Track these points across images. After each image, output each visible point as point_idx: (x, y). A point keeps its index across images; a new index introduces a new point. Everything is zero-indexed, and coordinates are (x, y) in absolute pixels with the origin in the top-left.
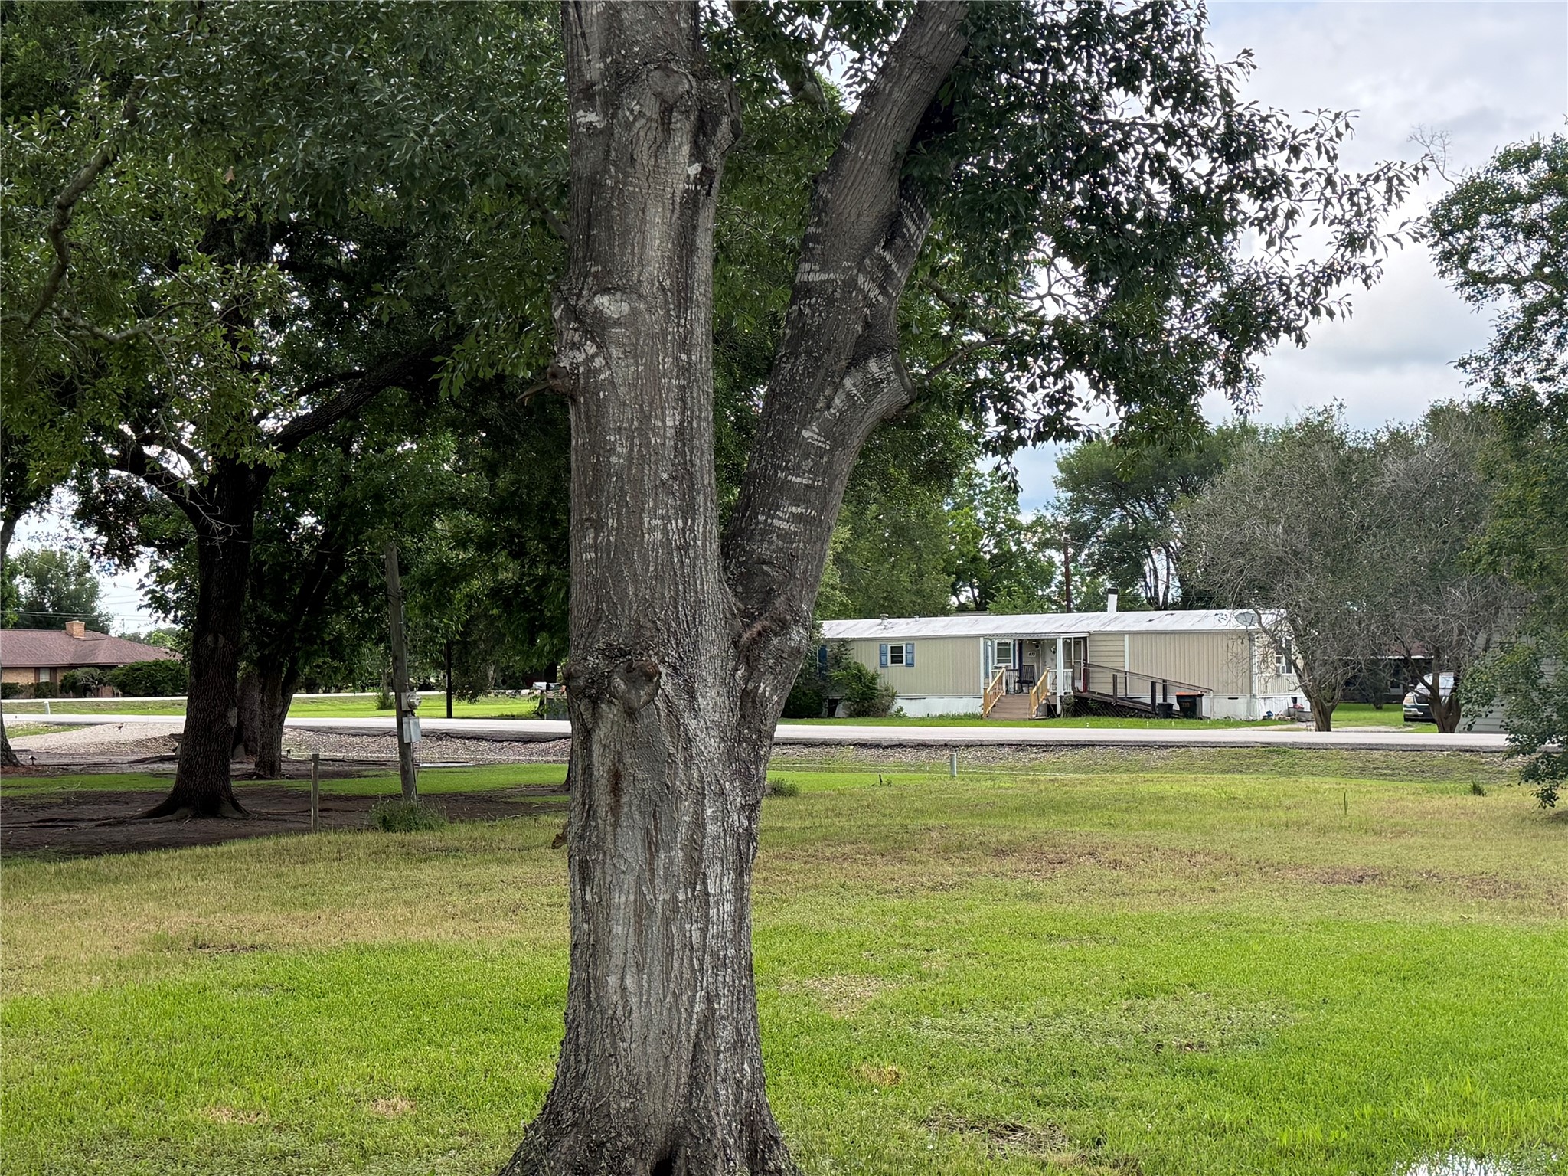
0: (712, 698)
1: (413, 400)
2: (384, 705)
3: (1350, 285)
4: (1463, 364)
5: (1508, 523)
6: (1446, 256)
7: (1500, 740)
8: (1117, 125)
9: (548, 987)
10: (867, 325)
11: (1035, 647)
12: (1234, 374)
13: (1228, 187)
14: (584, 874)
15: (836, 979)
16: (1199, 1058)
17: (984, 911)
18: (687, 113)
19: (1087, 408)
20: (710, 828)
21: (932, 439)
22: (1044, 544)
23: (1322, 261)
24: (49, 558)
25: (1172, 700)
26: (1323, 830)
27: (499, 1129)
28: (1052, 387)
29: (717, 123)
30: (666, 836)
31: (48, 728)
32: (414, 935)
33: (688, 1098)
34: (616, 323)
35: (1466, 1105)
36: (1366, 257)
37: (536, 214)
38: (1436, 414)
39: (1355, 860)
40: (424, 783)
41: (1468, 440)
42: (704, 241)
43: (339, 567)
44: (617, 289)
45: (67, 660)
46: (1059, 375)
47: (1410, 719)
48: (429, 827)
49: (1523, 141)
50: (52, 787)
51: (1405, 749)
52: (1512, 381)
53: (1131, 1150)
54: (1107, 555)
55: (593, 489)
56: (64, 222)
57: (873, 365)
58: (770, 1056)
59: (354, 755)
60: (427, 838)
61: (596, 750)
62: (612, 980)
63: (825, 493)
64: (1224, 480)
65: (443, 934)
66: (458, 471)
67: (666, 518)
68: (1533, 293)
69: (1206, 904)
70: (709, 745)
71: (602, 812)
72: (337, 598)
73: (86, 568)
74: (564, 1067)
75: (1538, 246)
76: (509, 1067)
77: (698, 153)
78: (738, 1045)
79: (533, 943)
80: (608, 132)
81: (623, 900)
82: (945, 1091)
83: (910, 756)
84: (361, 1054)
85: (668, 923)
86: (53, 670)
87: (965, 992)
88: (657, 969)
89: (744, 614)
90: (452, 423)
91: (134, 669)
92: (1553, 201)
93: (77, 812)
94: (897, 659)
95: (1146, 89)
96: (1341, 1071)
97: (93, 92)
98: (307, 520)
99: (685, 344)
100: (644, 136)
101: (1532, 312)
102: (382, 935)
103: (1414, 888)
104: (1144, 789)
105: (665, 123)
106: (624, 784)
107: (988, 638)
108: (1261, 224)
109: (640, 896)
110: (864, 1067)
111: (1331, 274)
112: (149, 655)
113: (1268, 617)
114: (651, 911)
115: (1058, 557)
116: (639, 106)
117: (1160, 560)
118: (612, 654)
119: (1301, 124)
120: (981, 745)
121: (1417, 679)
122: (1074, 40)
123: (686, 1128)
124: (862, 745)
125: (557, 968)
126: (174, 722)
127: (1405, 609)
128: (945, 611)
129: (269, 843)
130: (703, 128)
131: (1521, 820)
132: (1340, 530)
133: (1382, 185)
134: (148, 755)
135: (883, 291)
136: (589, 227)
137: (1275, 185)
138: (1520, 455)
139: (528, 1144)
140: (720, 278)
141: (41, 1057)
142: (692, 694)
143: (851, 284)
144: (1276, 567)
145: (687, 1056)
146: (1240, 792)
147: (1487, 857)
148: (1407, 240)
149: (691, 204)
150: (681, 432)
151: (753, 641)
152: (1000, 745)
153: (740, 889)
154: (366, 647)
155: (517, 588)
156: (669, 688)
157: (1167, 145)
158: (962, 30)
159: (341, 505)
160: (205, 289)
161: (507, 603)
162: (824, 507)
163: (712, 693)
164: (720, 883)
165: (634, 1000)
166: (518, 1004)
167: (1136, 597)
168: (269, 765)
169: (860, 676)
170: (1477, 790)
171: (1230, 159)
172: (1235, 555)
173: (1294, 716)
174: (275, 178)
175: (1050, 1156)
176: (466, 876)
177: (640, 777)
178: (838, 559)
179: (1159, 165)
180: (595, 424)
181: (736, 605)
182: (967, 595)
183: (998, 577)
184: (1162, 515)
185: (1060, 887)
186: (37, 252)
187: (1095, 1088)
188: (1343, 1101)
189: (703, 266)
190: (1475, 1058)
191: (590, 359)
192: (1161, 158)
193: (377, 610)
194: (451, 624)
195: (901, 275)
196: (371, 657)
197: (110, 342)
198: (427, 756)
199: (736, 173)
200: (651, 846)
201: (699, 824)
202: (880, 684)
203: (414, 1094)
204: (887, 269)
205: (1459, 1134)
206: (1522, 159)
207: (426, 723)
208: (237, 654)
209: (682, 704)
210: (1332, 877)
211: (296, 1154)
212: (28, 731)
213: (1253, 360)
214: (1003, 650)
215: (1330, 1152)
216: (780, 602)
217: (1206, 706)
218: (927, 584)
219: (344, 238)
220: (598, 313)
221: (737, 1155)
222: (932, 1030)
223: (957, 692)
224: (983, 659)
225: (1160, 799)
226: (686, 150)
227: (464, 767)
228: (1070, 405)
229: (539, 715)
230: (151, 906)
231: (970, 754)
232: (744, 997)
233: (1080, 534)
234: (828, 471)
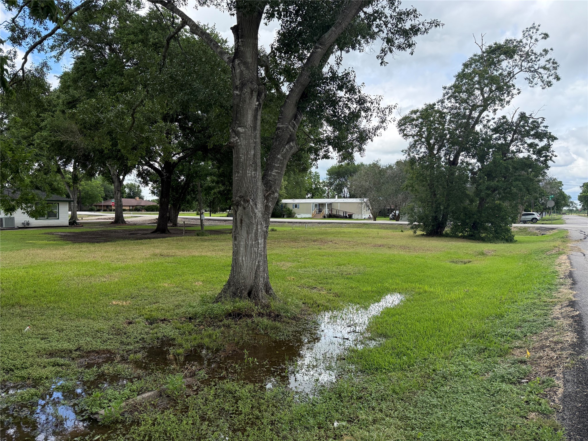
0: (260, 206)
1: (203, 154)
2: (198, 214)
3: (382, 130)
4: (402, 151)
5: (410, 181)
6: (400, 130)
7: (407, 223)
8: (339, 97)
9: (228, 263)
10: (290, 136)
11: (322, 205)
12: (360, 149)
13: (359, 110)
14: (235, 239)
15: (283, 262)
16: (349, 276)
17: (311, 251)
18: (256, 92)
19: (332, 153)
20: (259, 230)
21: (303, 164)
22: (324, 186)
23: (376, 125)
24: (132, 184)
25: (347, 215)
26: (374, 238)
27: (219, 287)
28: (325, 149)
29: (262, 94)
30: (251, 232)
31: (132, 217)
32: (203, 254)
33: (255, 280)
34: (242, 133)
35: (397, 284)
36: (384, 124)
37: (226, 112)
38: (397, 162)
39: (379, 243)
40: (205, 228)
41: (403, 167)
42: (259, 117)
43: (189, 187)
44: (243, 126)
45: (136, 204)
46: (326, 147)
47: (391, 219)
48: (206, 236)
49: (415, 109)
50: (133, 228)
51: (389, 224)
52: (412, 155)
53: (336, 291)
54: (336, 188)
55: (237, 165)
56: (134, 113)
57: (291, 143)
58: (270, 275)
59: (191, 223)
60: (206, 237)
61: (238, 215)
62: (240, 258)
63: (282, 168)
64: (358, 174)
65: (209, 254)
66: (212, 169)
67: (251, 171)
68: (416, 138)
69: (351, 250)
70: (259, 215)
71: (239, 227)
72: (188, 192)
73: (139, 186)
74: (231, 275)
75: (418, 129)
76: (221, 277)
77: (258, 100)
78: (264, 271)
79: (226, 256)
80: (240, 95)
81: (242, 243)
82: (303, 281)
83: (298, 225)
84: (192, 275)
85: (251, 248)
86: (133, 206)
87: (307, 265)
88: (249, 256)
89: (266, 190)
90: (211, 159)
91: (149, 206)
92: (420, 120)
93: (138, 232)
94: (296, 207)
95: (344, 90)
96: (375, 278)
97: (140, 88)
98: (182, 177)
99: (255, 138)
100: (247, 96)
101: (416, 141)
102: (197, 254)
103: (390, 248)
104: (341, 231)
105: (252, 94)
106: (243, 222)
107: (313, 203)
108: (365, 117)
109: (246, 243)
110: (288, 277)
111: (377, 128)
112: (152, 204)
113: (365, 200)
114: (248, 246)
115: (327, 188)
116: (247, 90)
117: (346, 189)
118: (241, 197)
119: (373, 98)
120: (311, 223)
121: (392, 211)
122: (331, 80)
123: (254, 286)
124: (289, 222)
125: (230, 261)
126: (157, 216)
127: (390, 198)
128: (305, 198)
129: (175, 238)
130: (259, 95)
131: (410, 236)
132: (379, 183)
133: (388, 110)
134: (152, 222)
135: (293, 129)
136: (237, 114)
137: (368, 109)
138: (412, 169)
139: (224, 289)
140: (262, 126)
141: (131, 274)
142: (256, 205)
143: (287, 127)
144: (367, 190)
145: (254, 273)
146: (359, 231)
147: (403, 242)
148: (392, 122)
149: (257, 110)
150: (254, 155)
151: (268, 195)
152: (315, 223)
153: (265, 242)
154: (194, 202)
155: (223, 191)
156: (252, 204)
157: (348, 102)
158: (309, 77)
159: (189, 175)
160: (162, 127)
161: (221, 194)
162: (281, 171)
163: (260, 205)
164: (261, 241)
165: (244, 262)
166: (223, 266)
167: (341, 196)
168: (175, 224)
169: (289, 210)
170: (402, 231)
171: (360, 105)
172: (359, 188)
173: (369, 218)
174: (175, 102)
175: (321, 292)
176: (213, 244)
177: (246, 220)
178: (285, 188)
179: (347, 106)
180: (238, 153)
181: (265, 189)
182: (309, 195)
183: (315, 192)
184: (346, 180)
185: (325, 247)
186: (129, 120)
187: (330, 281)
188: (375, 283)
189: (259, 122)
190: (399, 276)
191: (237, 140)
192: (347, 104)
193: (196, 195)
194: (211, 198)
195: (297, 126)
196: (195, 204)
197: (143, 137)
198: (206, 223)
199: (266, 106)
200: (248, 233)
201: (257, 230)
202: (293, 212)
203: (203, 281)
204: (294, 125)
205: (396, 289)
206: (415, 112)
207: (206, 217)
208: (168, 202)
209: (254, 207)
210: (375, 246)
211: (180, 291)
212: (128, 217)
213: (364, 147)
214: (316, 205)
215: (372, 292)
216: (273, 188)
217: (353, 216)
218: (302, 193)
219: (189, 122)
220: (238, 131)
221: (263, 291)
222: (300, 271)
223: (307, 213)
224: (312, 207)
225: (344, 232)
226: (256, 99)
227: (213, 226)
228: (328, 152)
229: (228, 216)
230: (152, 248)
231: (309, 224)
232: (265, 262)
233: (331, 184)
234: (282, 163)
